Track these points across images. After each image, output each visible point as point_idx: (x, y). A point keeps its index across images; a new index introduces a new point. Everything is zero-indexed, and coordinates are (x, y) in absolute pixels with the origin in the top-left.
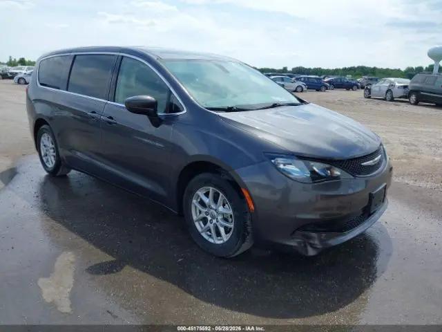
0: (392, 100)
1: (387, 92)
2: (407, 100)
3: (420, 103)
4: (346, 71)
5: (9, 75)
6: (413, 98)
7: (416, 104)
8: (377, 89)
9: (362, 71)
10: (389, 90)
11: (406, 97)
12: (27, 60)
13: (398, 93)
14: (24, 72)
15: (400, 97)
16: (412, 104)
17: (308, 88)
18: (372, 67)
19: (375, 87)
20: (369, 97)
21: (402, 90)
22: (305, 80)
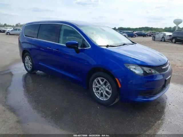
0: (165, 41)
1: (162, 38)
2: (171, 41)
3: (176, 43)
4: (141, 29)
5: (2, 31)
6: (174, 40)
7: (175, 43)
8: (158, 37)
9: (147, 29)
11: (170, 40)
12: (7, 24)
13: (167, 38)
14: (8, 30)
15: (168, 40)
16: (173, 43)
17: (128, 36)
18: (151, 27)
19: (157, 36)
20: (154, 40)
21: (169, 37)
22: (126, 33)
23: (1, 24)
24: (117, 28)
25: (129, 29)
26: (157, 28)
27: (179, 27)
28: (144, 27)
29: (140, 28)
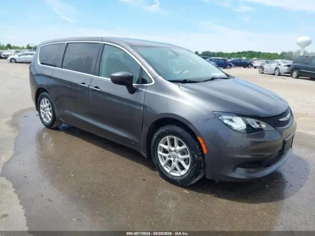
0: (280, 75)
1: (275, 69)
2: (290, 75)
3: (300, 77)
5: (3, 56)
6: (295, 74)
7: (297, 77)
8: (268, 67)
10: (277, 68)
11: (289, 73)
12: (12, 45)
13: (283, 70)
15: (285, 73)
16: (293, 78)
20: (263, 73)
21: (287, 68)
22: (215, 61)
23: (2, 45)
24: (200, 53)
25: (220, 54)
26: (268, 53)
27: (307, 52)
28: (247, 51)
29: (239, 53)
